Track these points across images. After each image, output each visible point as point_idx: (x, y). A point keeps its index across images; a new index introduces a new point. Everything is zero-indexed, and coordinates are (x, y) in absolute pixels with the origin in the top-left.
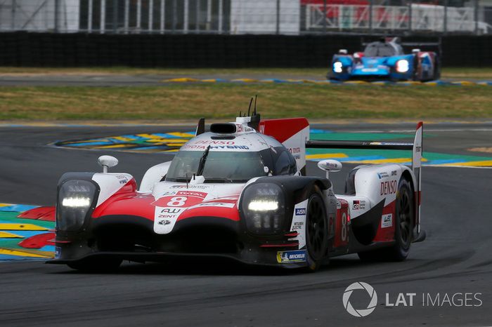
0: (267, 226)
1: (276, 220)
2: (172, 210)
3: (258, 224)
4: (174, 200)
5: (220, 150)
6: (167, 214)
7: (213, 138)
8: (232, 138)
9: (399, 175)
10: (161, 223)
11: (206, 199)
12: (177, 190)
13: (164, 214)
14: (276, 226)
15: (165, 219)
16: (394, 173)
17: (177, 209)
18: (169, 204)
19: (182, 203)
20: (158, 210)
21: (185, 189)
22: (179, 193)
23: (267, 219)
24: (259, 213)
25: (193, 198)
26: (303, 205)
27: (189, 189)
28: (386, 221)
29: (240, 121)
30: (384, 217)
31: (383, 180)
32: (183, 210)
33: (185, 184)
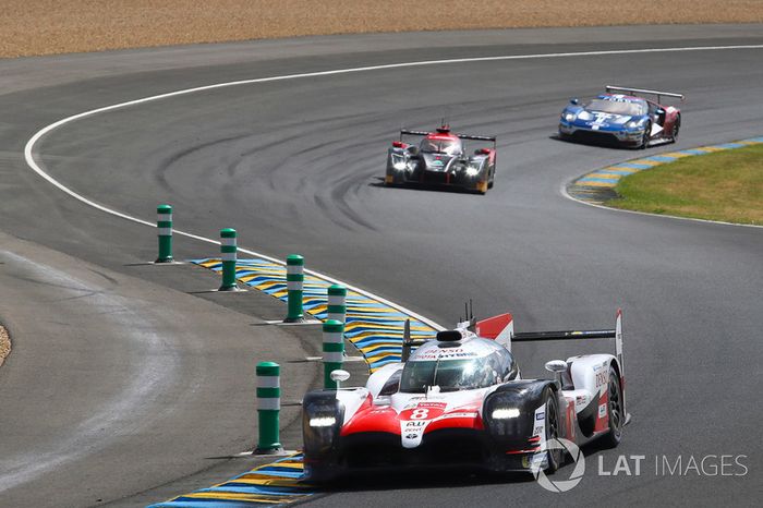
0: (510, 433)
1: (519, 426)
2: (416, 423)
3: (501, 432)
4: (416, 413)
5: (450, 358)
6: (413, 427)
7: (440, 346)
8: (459, 345)
9: (609, 364)
10: (408, 437)
11: (447, 410)
12: (417, 402)
13: (409, 427)
14: (519, 432)
15: (412, 433)
16: (605, 364)
17: (422, 422)
18: (412, 417)
19: (424, 415)
20: (403, 424)
21: (423, 401)
22: (419, 405)
23: (510, 426)
24: (502, 420)
25: (434, 410)
26: (541, 410)
27: (429, 401)
28: (602, 412)
29: (462, 328)
30: (601, 407)
31: (598, 372)
32: (427, 422)
33: (424, 395)
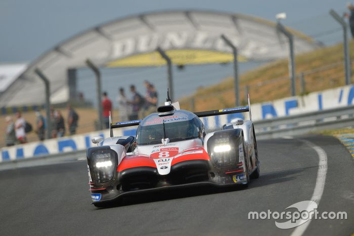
2: (164, 160)
6: (162, 162)
7: (160, 116)
8: (172, 114)
10: (162, 168)
13: (160, 162)
15: (163, 166)
17: (167, 159)
18: (160, 156)
19: (167, 155)
20: (156, 161)
22: (161, 150)
32: (171, 159)
